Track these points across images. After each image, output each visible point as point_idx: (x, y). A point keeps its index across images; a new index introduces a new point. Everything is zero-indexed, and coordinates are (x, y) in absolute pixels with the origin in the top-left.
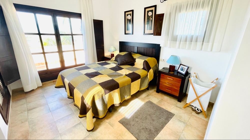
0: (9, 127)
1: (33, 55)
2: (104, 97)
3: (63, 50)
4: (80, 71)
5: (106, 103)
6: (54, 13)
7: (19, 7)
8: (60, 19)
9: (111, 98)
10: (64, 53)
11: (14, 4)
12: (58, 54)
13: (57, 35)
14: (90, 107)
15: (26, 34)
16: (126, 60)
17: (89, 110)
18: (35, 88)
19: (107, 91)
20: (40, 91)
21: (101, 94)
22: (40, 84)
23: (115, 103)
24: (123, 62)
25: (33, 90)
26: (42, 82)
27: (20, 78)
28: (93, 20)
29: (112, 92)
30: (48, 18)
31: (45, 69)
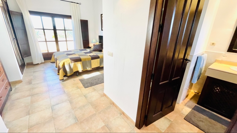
0: (23, 76)
1: (39, 42)
2: (70, 64)
3: (59, 40)
4: (64, 53)
5: (72, 68)
6: (53, 16)
7: (31, 12)
8: (57, 20)
9: (75, 66)
10: (59, 42)
11: (29, 11)
12: (55, 42)
13: (55, 30)
14: (61, 68)
15: (35, 29)
16: (97, 48)
17: (61, 69)
18: (40, 63)
19: (73, 62)
20: (42, 65)
21: (68, 62)
22: (43, 61)
23: (79, 70)
24: (95, 49)
25: (38, 64)
26: (44, 60)
27: (31, 55)
28: (80, 20)
29: (76, 63)
30: (50, 19)
31: (47, 52)
